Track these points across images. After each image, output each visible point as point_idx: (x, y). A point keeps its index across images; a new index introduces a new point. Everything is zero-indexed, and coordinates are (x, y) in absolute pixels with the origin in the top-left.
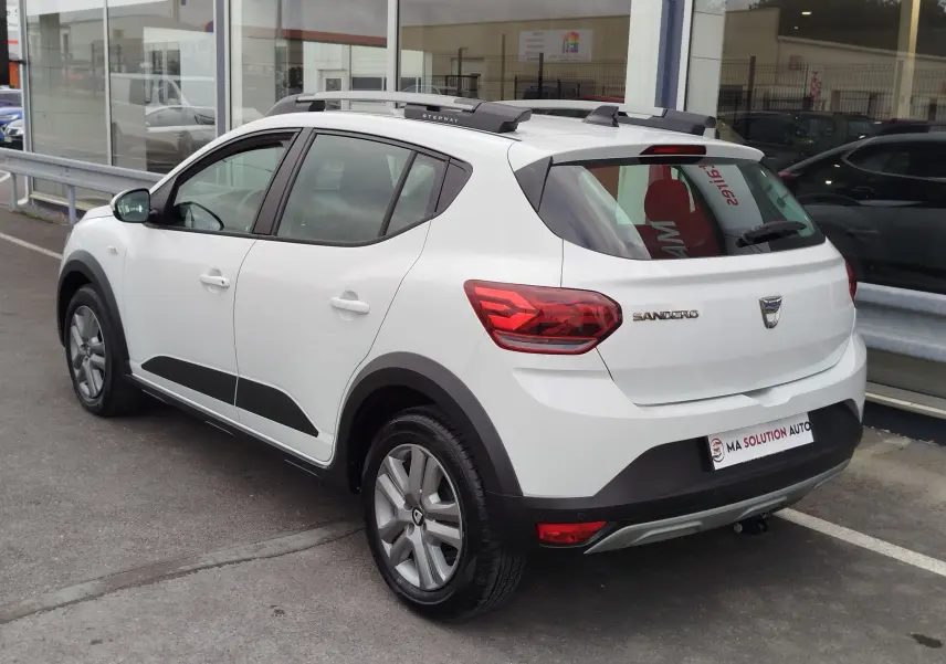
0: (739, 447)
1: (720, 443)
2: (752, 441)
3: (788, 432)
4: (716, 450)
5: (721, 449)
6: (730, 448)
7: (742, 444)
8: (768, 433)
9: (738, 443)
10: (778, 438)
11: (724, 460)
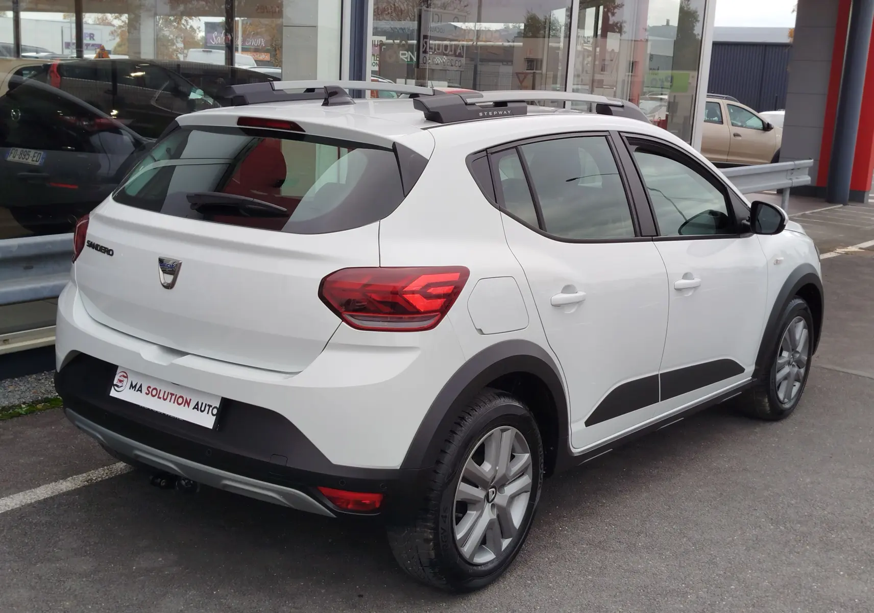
0: (140, 390)
1: (126, 377)
2: (154, 392)
3: (193, 404)
4: (121, 381)
5: (125, 383)
6: (132, 386)
7: (144, 390)
8: (172, 394)
9: (141, 386)
10: (179, 404)
11: (122, 392)
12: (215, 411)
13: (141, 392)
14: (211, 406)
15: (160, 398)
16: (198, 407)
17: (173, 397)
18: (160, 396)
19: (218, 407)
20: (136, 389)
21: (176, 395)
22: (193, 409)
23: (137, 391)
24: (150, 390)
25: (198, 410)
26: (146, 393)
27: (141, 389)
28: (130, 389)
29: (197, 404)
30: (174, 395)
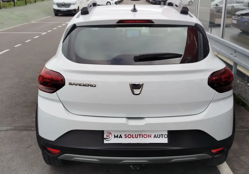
1: (111, 134)
2: (129, 136)
3: (152, 136)
7: (123, 136)
10: (146, 138)
11: (111, 140)
12: (166, 136)
13: (122, 138)
14: (163, 135)
15: (134, 138)
16: (156, 136)
17: (141, 136)
18: (133, 137)
19: (167, 134)
20: (119, 137)
21: (142, 135)
22: (154, 137)
23: (119, 138)
24: (127, 136)
25: (157, 138)
26: (125, 138)
27: (121, 136)
28: (115, 138)
29: (155, 135)
30: (141, 135)
